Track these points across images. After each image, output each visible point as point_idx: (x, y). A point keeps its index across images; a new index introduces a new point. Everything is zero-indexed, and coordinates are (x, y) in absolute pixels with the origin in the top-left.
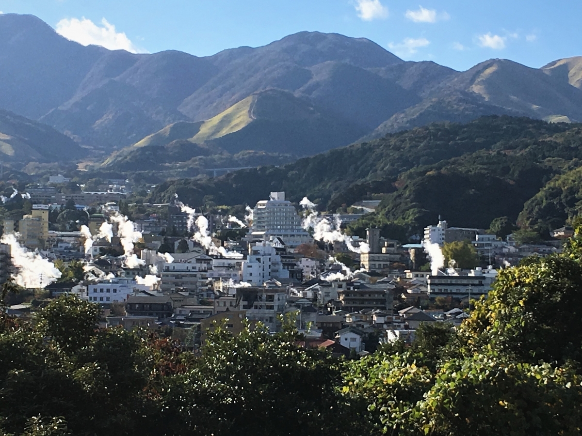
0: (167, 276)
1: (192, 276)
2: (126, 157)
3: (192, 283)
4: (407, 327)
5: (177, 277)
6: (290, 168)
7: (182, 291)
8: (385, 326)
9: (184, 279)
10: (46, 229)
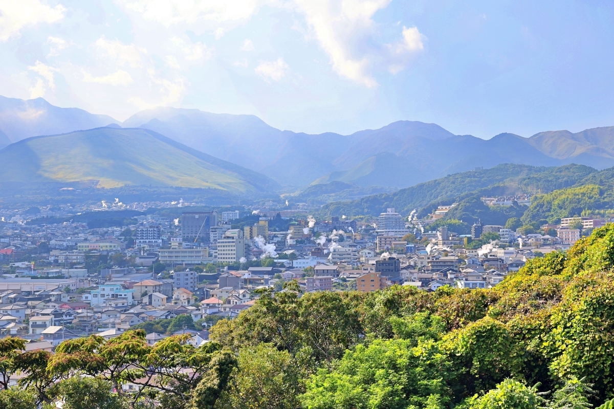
0: (335, 254)
1: (348, 254)
2: (306, 191)
3: (348, 258)
4: (466, 280)
5: (340, 255)
6: (395, 194)
7: (343, 262)
8: (455, 280)
9: (344, 256)
10: (267, 231)
